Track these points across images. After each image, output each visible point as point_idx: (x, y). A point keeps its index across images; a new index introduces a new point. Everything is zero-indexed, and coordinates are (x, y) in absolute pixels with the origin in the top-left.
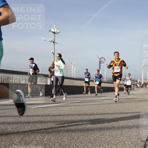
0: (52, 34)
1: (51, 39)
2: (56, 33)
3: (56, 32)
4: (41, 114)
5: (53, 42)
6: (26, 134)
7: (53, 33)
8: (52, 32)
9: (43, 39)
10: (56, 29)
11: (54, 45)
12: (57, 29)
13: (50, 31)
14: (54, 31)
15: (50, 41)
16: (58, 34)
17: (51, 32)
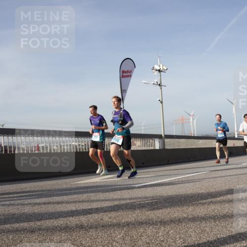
0: (156, 73)
1: (156, 81)
2: (162, 71)
3: (161, 69)
4: (150, 196)
5: (159, 85)
6: (131, 227)
7: (158, 72)
8: (156, 70)
9: (143, 81)
10: (161, 65)
11: (161, 88)
12: (163, 66)
13: (153, 69)
14: (158, 68)
15: (154, 84)
16: (165, 72)
17: (154, 71)
